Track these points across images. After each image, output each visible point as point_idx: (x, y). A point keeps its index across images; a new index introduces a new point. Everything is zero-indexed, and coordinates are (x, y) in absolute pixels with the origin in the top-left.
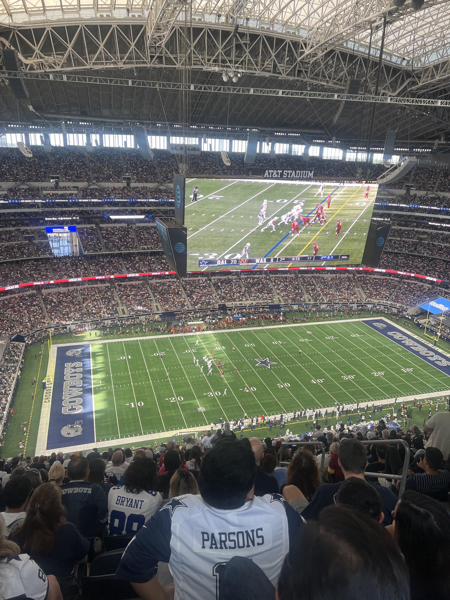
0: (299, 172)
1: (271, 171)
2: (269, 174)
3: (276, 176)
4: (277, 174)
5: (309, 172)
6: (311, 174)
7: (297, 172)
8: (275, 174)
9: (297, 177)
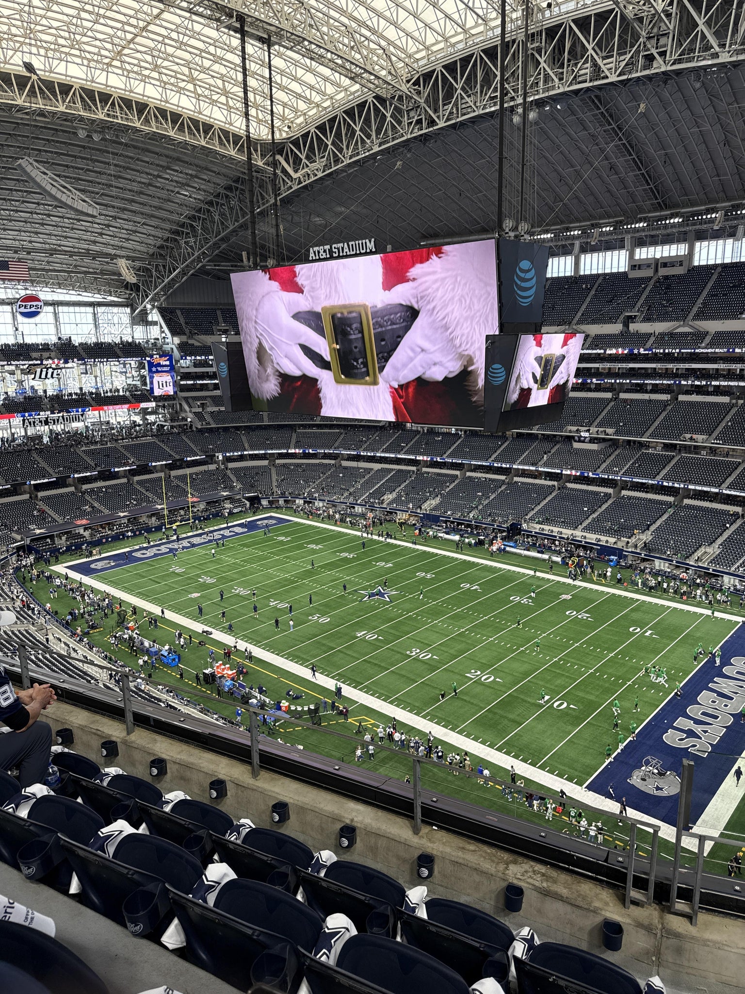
0: (353, 243)
1: (316, 249)
2: (315, 252)
3: (324, 256)
4: (325, 251)
5: (367, 241)
6: (371, 245)
7: (350, 243)
8: (322, 252)
9: (352, 253)
